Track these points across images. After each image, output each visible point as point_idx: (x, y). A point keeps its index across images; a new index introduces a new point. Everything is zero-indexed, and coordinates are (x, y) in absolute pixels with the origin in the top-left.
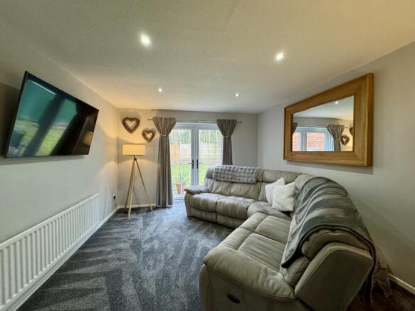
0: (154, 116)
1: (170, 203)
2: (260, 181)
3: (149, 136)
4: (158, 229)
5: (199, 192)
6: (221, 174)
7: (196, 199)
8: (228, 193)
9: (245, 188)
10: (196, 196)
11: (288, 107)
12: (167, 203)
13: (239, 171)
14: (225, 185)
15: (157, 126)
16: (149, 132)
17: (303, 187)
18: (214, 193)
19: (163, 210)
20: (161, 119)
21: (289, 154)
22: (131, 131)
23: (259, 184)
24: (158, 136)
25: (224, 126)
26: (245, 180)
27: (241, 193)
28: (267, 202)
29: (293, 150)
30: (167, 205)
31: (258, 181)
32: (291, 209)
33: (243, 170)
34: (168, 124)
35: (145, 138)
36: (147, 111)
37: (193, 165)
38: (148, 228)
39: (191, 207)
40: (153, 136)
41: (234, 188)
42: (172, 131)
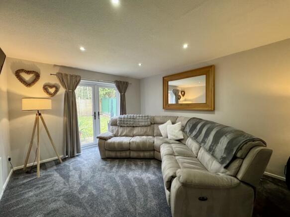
0: (58, 72)
1: (78, 151)
2: (153, 123)
3: (52, 90)
4: (83, 177)
5: (110, 138)
6: (124, 121)
7: (111, 143)
8: (131, 135)
9: (144, 129)
10: (109, 141)
11: (165, 77)
12: (76, 152)
13: (138, 118)
14: (129, 129)
15: (62, 81)
16: (51, 87)
17: (186, 124)
18: (121, 136)
19: (73, 160)
20: (66, 75)
21: (166, 106)
22: (28, 84)
23: (153, 125)
24: (62, 91)
25: (121, 86)
26: (143, 124)
27: (142, 133)
28: (162, 136)
29: (169, 103)
30: (76, 154)
31: (151, 124)
32: (182, 138)
33: (141, 118)
34: (74, 80)
35: (48, 92)
36: (48, 65)
37: (95, 116)
38: (70, 179)
39: (106, 150)
40: (56, 91)
41: (136, 131)
42: (78, 87)
